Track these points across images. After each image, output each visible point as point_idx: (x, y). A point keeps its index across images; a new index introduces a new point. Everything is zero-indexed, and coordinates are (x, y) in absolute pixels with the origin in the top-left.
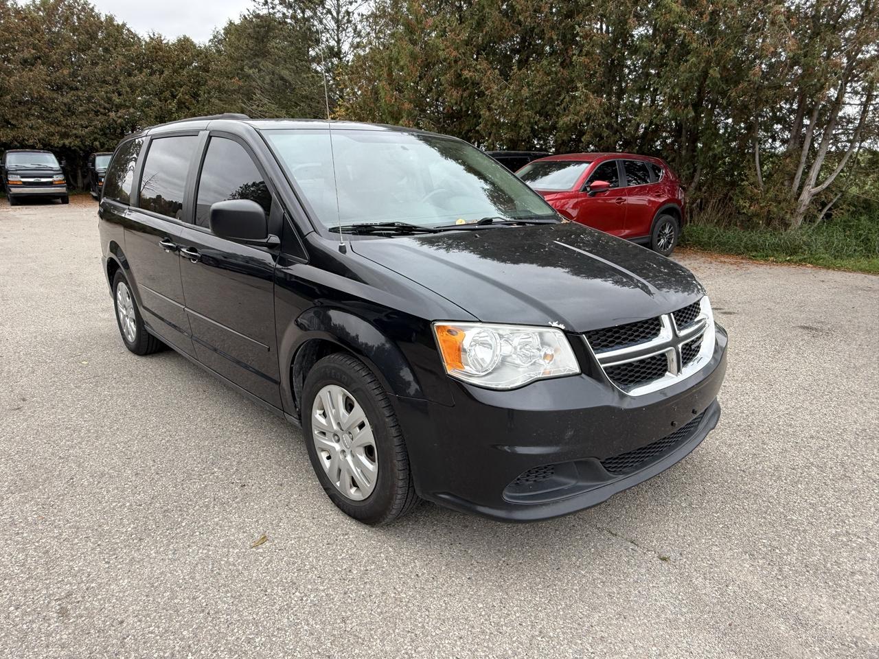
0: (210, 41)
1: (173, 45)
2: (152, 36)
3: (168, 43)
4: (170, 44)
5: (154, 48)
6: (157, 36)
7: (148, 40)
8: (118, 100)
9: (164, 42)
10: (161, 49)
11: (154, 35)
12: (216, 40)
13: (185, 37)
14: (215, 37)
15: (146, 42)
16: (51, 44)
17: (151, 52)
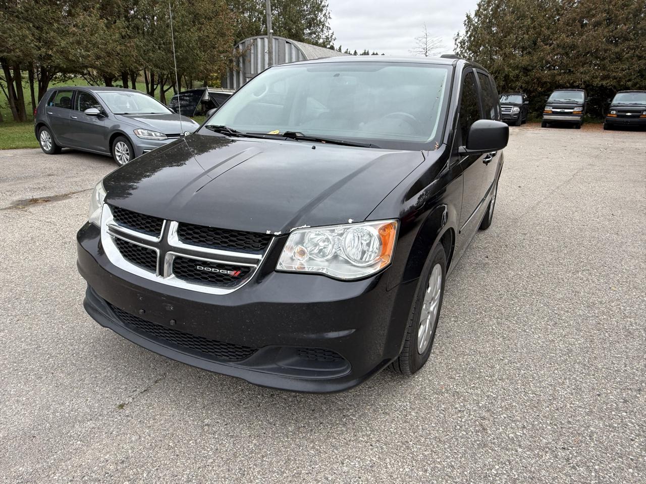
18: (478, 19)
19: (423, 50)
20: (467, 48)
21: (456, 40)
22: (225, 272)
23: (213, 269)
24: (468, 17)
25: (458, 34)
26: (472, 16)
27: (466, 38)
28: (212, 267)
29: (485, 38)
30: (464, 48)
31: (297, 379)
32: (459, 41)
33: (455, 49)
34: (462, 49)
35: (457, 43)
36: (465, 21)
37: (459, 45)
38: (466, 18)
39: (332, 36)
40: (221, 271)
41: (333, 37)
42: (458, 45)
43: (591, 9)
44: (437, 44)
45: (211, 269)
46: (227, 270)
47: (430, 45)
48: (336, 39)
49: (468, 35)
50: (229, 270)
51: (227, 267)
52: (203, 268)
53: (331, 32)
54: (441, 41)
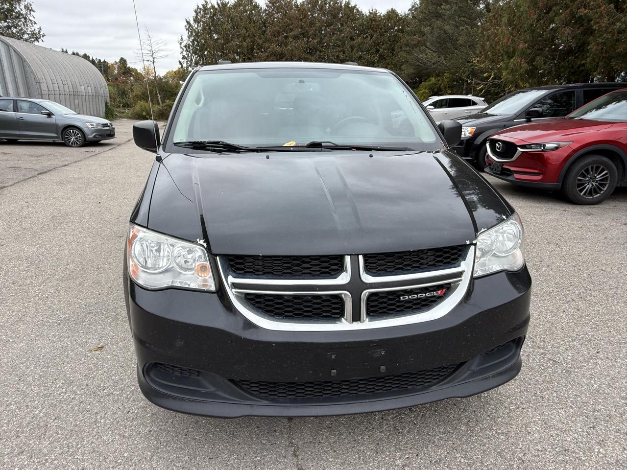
0: (409, 10)
1: (384, 16)
2: (371, 12)
3: (380, 15)
4: (382, 15)
5: (371, 19)
6: (374, 11)
7: (368, 14)
8: (342, 57)
9: (378, 15)
10: (374, 20)
11: (372, 11)
12: (413, 9)
13: (392, 9)
14: (413, 7)
15: (366, 16)
16: (312, 24)
17: (368, 23)
18: (198, 25)
19: (149, 52)
20: (193, 52)
21: (181, 44)
22: (431, 294)
23: (419, 295)
24: (188, 22)
25: (182, 39)
26: (192, 22)
27: (189, 42)
28: (417, 294)
29: (210, 43)
30: (189, 52)
31: (484, 379)
32: (183, 45)
33: (182, 52)
34: (188, 53)
35: (182, 47)
36: (186, 26)
37: (185, 49)
38: (186, 24)
39: (39, 32)
40: (427, 294)
41: (41, 33)
42: (183, 49)
43: (289, 25)
44: (162, 47)
45: (416, 296)
46: (433, 291)
47: (155, 48)
48: (44, 35)
49: (191, 40)
50: (435, 291)
51: (431, 289)
52: (407, 297)
53: (36, 27)
54: (166, 44)
